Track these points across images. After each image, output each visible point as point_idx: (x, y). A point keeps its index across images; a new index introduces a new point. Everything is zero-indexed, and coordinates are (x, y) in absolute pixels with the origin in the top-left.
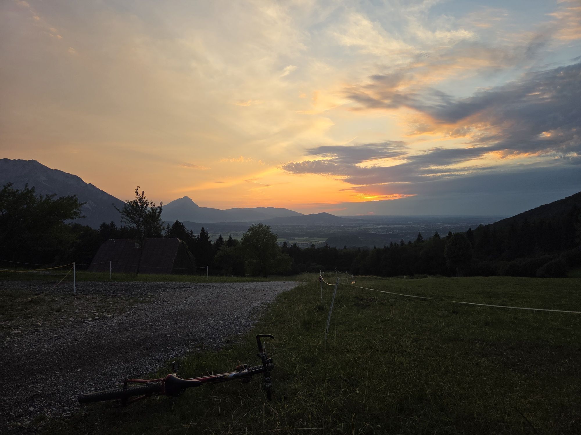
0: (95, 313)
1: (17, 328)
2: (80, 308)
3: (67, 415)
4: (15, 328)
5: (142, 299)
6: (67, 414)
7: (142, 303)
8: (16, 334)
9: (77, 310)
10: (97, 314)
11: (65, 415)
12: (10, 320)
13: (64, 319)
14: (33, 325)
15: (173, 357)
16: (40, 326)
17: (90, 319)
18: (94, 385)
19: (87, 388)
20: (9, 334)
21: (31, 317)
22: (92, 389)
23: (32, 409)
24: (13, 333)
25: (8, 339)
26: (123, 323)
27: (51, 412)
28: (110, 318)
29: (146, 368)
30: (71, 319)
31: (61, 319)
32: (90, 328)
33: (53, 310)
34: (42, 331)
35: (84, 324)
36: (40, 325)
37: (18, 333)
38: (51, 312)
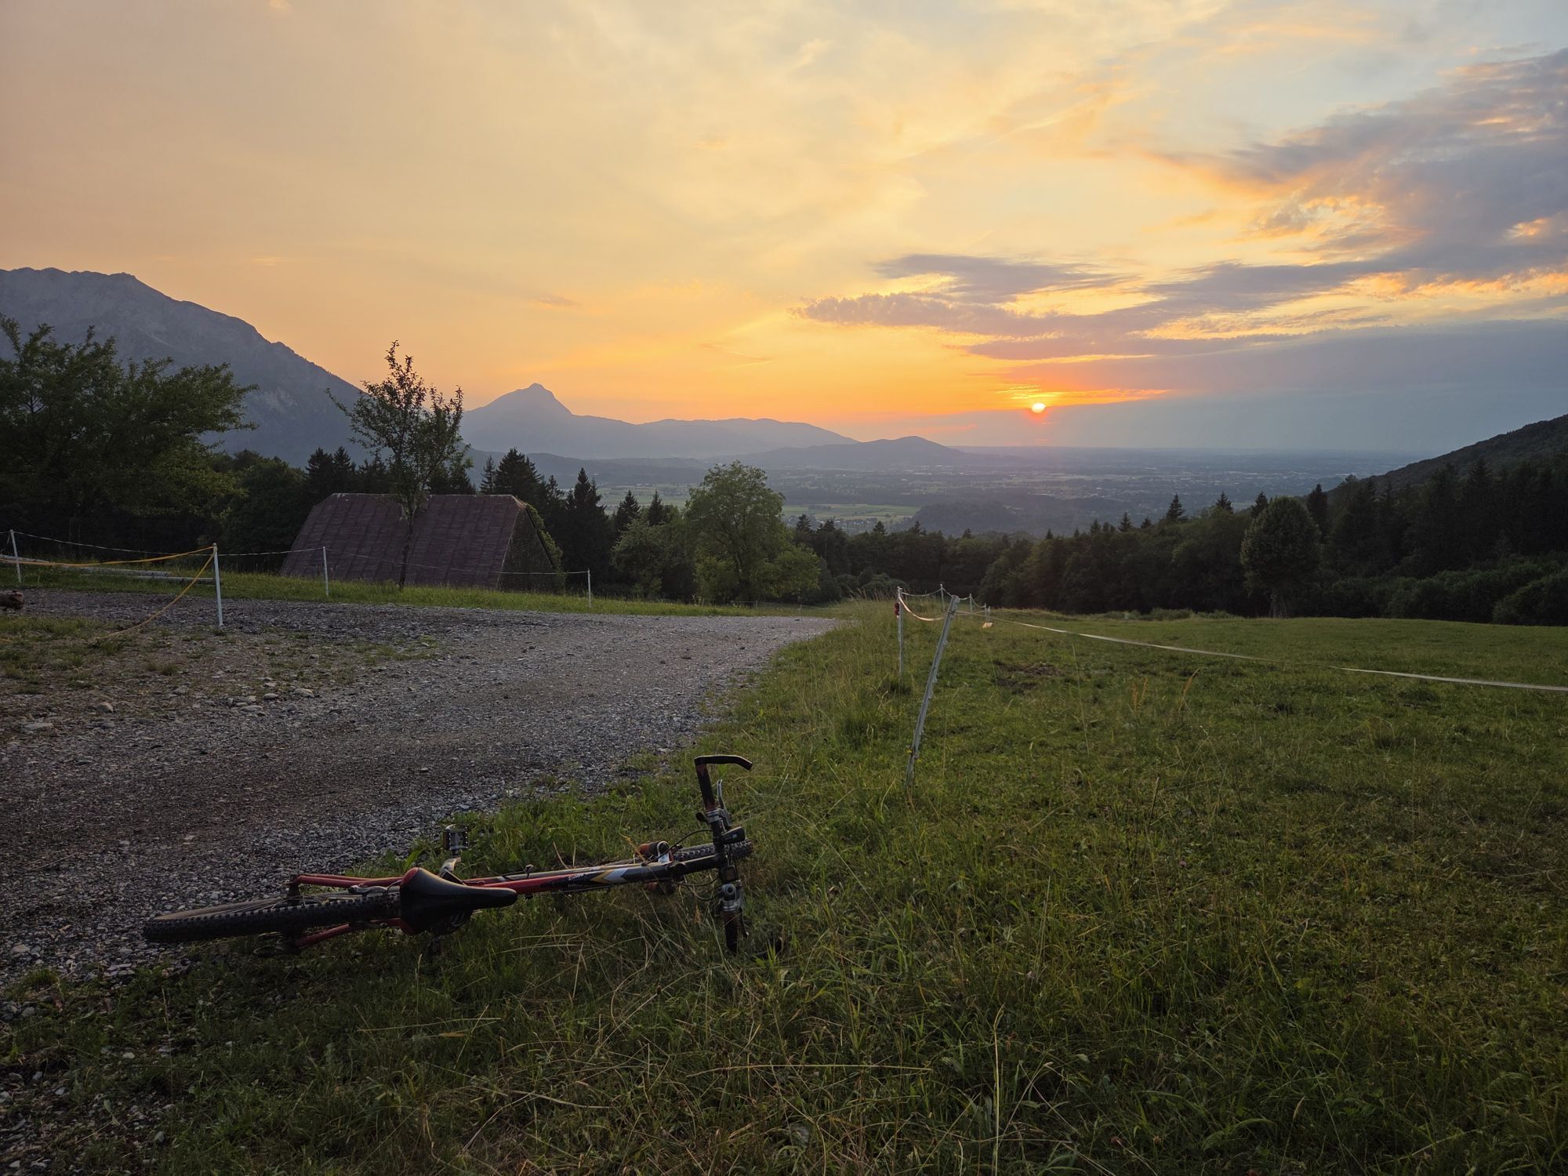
0: (268, 681)
1: (45, 716)
2: (228, 668)
3: (123, 973)
4: (36, 716)
5: (403, 649)
6: (124, 969)
7: (401, 659)
8: (39, 730)
9: (220, 672)
10: (272, 685)
11: (115, 973)
12: (27, 693)
13: (179, 694)
14: (91, 708)
15: (463, 810)
16: (110, 712)
17: (253, 698)
18: (221, 882)
19: (198, 892)
20: (18, 731)
21: (89, 687)
22: (215, 894)
23: (22, 949)
24: (29, 729)
25: (14, 743)
26: (339, 712)
27: (76, 961)
28: (308, 697)
29: (383, 839)
30: (198, 695)
31: (171, 695)
32: (249, 722)
33: (152, 669)
34: (112, 724)
35: (234, 710)
36: (110, 707)
37: (45, 729)
38: (148, 674)
